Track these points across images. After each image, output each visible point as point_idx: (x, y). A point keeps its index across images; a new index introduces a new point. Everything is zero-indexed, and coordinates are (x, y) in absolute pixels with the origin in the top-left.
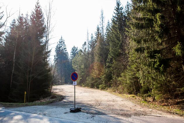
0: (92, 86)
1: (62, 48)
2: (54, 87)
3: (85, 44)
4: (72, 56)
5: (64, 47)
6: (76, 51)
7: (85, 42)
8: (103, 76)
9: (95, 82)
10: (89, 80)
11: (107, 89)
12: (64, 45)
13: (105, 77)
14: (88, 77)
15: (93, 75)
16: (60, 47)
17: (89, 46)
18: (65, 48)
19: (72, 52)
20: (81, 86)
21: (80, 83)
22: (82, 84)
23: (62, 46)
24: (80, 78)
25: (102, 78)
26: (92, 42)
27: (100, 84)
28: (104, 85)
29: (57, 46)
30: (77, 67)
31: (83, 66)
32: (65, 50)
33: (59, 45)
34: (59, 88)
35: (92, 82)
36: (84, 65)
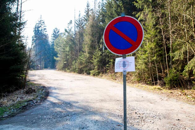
0: (81, 72)
1: (42, 28)
2: (31, 72)
3: (71, 22)
4: (53, 38)
5: (44, 27)
6: (58, 33)
7: (71, 21)
8: (96, 60)
9: (84, 67)
10: (76, 65)
11: (102, 76)
12: (43, 25)
13: (98, 61)
14: (74, 61)
15: (82, 58)
16: (39, 27)
17: (76, 25)
18: (45, 29)
19: (54, 34)
20: (65, 71)
21: (63, 68)
22: (67, 69)
23: (41, 26)
24: (64, 62)
25: (94, 62)
26: (80, 21)
27: (91, 70)
28: (97, 71)
29: (36, 26)
30: (59, 50)
31: (68, 49)
32: (45, 30)
33: (37, 24)
34: (39, 73)
35: (81, 67)
36: (70, 47)
